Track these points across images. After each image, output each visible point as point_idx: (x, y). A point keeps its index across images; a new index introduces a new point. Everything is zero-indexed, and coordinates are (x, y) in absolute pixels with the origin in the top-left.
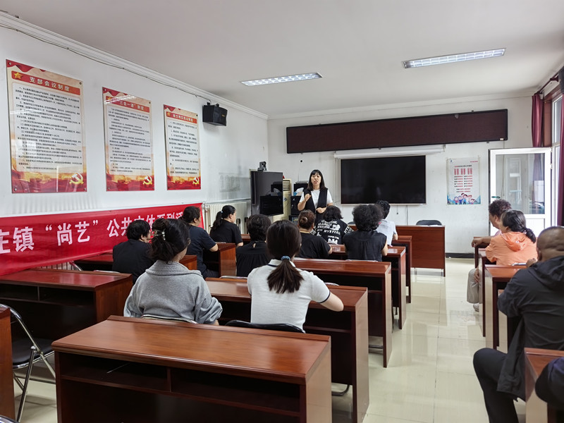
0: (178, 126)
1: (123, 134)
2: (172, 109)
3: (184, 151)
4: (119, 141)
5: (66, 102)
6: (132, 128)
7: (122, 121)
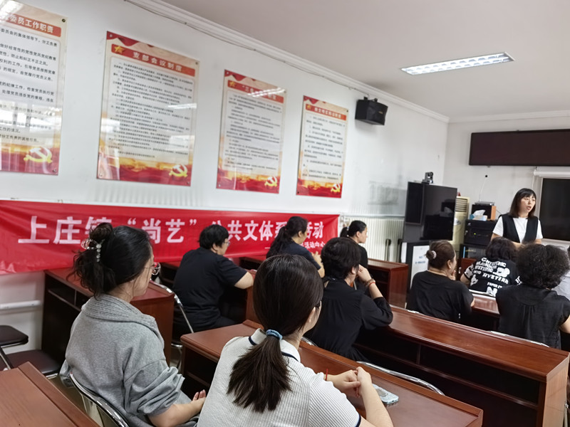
0: (320, 122)
1: (245, 124)
2: (314, 101)
3: (324, 151)
4: (239, 133)
5: (176, 83)
6: (258, 119)
7: (245, 110)
